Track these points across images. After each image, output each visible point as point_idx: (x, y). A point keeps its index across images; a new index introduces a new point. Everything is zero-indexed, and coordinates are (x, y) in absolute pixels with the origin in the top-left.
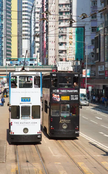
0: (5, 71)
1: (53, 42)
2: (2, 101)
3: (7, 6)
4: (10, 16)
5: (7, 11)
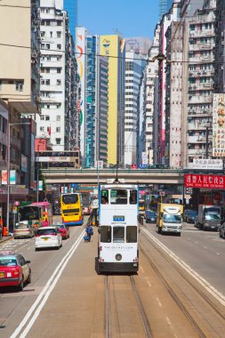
0: (95, 177)
1: (178, 129)
3: (102, 78)
4: (106, 95)
5: (101, 87)
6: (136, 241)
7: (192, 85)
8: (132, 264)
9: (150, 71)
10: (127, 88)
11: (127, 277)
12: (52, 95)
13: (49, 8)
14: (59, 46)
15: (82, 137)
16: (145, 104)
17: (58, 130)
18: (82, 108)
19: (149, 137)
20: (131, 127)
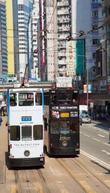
1: (52, 56)
6: (42, 138)
7: (60, 28)
8: (39, 158)
9: (34, 14)
16: (32, 36)
19: (35, 59)
20: (23, 51)
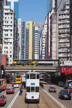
0: (24, 69)
1: (55, 52)
2: (20, 91)
3: (27, 36)
4: (28, 41)
5: (26, 39)
6: (38, 92)
7: (60, 36)
8: (37, 100)
9: (44, 32)
10: (36, 39)
11: (36, 104)
12: (8, 39)
13: (8, 9)
14: (11, 22)
15: (20, 56)
16: (42, 44)
17: (11, 52)
18: (20, 46)
19: (44, 55)
20: (37, 52)
